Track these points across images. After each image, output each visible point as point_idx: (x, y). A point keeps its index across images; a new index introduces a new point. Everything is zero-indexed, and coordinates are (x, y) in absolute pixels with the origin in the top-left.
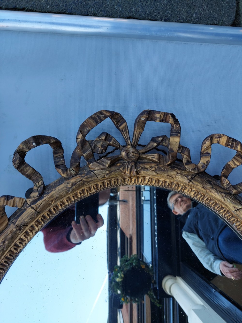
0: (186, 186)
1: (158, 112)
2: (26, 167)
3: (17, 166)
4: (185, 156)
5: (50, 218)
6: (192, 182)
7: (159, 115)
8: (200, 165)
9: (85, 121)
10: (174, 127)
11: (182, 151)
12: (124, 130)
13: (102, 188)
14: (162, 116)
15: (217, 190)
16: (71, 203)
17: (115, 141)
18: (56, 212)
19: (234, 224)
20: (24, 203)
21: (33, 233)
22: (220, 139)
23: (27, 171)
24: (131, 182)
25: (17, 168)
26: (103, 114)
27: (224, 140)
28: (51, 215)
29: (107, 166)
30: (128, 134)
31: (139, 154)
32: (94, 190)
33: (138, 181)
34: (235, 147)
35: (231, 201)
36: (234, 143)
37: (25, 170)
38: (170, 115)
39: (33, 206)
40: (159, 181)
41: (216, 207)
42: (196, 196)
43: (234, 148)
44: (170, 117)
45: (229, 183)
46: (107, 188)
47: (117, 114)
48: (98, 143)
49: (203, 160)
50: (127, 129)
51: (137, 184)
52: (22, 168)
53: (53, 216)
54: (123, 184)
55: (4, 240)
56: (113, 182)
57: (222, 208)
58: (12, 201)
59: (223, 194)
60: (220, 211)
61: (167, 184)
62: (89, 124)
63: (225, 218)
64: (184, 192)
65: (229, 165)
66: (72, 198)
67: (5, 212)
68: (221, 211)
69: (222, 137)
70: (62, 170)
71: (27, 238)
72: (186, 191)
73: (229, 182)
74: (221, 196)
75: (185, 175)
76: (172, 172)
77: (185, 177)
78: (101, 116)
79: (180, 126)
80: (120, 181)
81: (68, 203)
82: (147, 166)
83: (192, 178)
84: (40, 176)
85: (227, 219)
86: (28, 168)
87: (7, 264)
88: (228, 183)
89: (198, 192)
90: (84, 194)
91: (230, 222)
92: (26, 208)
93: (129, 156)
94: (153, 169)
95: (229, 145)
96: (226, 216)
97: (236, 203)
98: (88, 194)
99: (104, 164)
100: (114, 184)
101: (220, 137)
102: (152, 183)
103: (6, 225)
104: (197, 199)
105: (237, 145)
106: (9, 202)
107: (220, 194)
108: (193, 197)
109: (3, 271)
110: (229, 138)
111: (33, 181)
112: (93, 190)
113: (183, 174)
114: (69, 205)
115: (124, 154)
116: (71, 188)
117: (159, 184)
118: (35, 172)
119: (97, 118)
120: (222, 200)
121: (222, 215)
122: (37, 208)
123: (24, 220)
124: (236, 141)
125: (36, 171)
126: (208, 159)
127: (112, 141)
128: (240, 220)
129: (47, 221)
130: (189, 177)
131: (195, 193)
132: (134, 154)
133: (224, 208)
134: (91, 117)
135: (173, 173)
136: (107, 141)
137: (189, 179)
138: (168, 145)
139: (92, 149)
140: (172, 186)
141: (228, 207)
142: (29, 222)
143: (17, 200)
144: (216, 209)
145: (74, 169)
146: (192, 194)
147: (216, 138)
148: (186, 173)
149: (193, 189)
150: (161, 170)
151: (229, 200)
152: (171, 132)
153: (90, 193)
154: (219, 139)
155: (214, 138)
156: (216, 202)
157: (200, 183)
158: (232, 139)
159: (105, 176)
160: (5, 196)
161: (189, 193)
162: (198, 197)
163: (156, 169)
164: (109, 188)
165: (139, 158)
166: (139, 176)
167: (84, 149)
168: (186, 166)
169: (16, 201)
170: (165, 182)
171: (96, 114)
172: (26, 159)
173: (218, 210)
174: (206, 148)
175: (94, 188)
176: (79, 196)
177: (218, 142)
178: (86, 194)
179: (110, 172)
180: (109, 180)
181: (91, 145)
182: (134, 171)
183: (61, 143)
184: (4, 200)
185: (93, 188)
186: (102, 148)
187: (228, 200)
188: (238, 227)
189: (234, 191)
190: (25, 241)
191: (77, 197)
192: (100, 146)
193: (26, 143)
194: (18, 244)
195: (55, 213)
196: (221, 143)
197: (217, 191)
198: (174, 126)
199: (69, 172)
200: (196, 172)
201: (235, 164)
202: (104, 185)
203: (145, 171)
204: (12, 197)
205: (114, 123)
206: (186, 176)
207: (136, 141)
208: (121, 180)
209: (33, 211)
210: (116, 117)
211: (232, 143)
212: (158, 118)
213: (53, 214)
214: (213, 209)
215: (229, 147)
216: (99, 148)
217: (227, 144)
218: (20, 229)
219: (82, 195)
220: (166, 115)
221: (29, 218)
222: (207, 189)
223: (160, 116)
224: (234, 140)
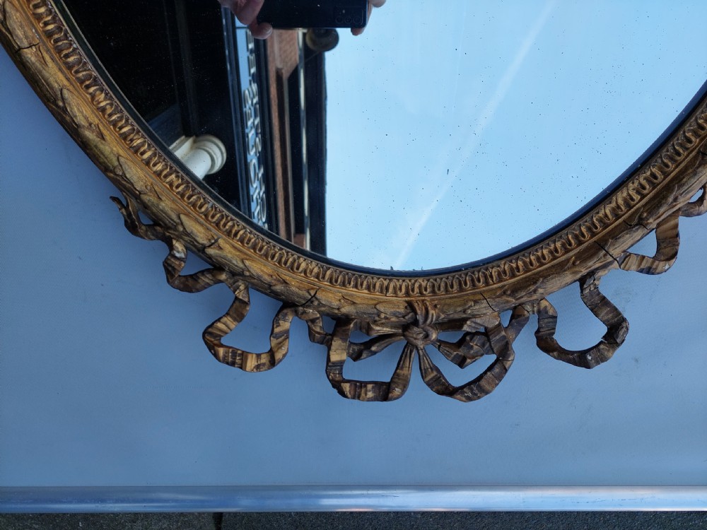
0: (316, 280)
1: (369, 400)
2: (608, 321)
3: (624, 325)
4: (318, 329)
5: (580, 226)
6: (310, 295)
7: (368, 396)
8: (290, 318)
9: (497, 385)
10: (339, 374)
11: (325, 337)
12: (429, 370)
13: (477, 276)
14: (363, 395)
15: (261, 280)
16: (537, 251)
17: (447, 355)
18: (568, 237)
19: (212, 207)
20: (623, 262)
21: (617, 202)
22: (256, 364)
23: (607, 314)
24: (420, 286)
25: (624, 320)
26: (465, 396)
27: (251, 363)
28: (577, 232)
29: (468, 322)
30: (422, 364)
31: (404, 335)
32: (491, 273)
33: (407, 288)
34: (227, 353)
35: (230, 261)
36: (230, 359)
37: (611, 315)
38: (349, 396)
39: (611, 259)
40: (368, 288)
41: (253, 240)
42: (294, 260)
43: (231, 350)
44: (348, 393)
45: (234, 293)
46: (466, 275)
47: (439, 393)
48: (477, 352)
49: (285, 325)
50: (423, 371)
51: (408, 281)
52: (616, 319)
53: (574, 229)
54: (434, 282)
55: (674, 204)
56: (456, 287)
57: (242, 240)
58: (642, 267)
59: (247, 274)
60: (244, 233)
61: (352, 283)
62: (490, 381)
63: (232, 220)
64: (319, 268)
65: (235, 320)
66: (533, 261)
67: (659, 245)
68: (241, 232)
69: (254, 367)
70: (547, 312)
71: (629, 195)
72: (316, 270)
73: (236, 293)
74: (251, 270)
75: (324, 306)
76: (349, 312)
77: (324, 303)
78: (470, 394)
79: (328, 378)
80: (442, 289)
81: (542, 252)
82: (394, 319)
83: (311, 301)
84: (585, 301)
85: (227, 217)
86: (606, 318)
87: (677, 148)
88: (238, 291)
89: (292, 269)
90: (512, 266)
91: (220, 212)
92: (622, 254)
93: (424, 333)
94: (383, 316)
95: (240, 355)
96: (230, 224)
97: (219, 259)
98: (503, 267)
99: (473, 325)
100: (452, 283)
101: (258, 367)
102: (380, 284)
103: (663, 225)
104: (292, 255)
105: (225, 357)
106: (649, 265)
107: (254, 274)
108: (301, 260)
109: (687, 134)
110: (242, 367)
111: (599, 293)
112: (493, 273)
113: (327, 308)
114: (542, 248)
115: (434, 336)
116: (537, 287)
117: (368, 282)
118: (595, 310)
119: (476, 392)
120: (247, 263)
121: (238, 225)
122: (605, 255)
123: (630, 237)
124: (228, 363)
125: (592, 310)
126: (276, 330)
127: (452, 356)
128: (201, 217)
129: (586, 222)
130: (316, 303)
131: (298, 269)
132: (415, 336)
133: (238, 241)
134: (487, 393)
135: (346, 309)
136: (461, 355)
137: (317, 299)
138: (349, 346)
139: (489, 340)
140: (342, 279)
141: (231, 244)
142: (623, 231)
143: (634, 267)
144: (252, 236)
145: (526, 312)
146: (303, 265)
147: (264, 364)
148: (323, 309)
149: (303, 274)
150: (368, 314)
151: (234, 264)
152: (342, 366)
153: (499, 266)
154: (259, 363)
155: (268, 363)
156: (255, 251)
157: (294, 293)
158: (236, 366)
159: (473, 304)
160: (653, 274)
161: (310, 267)
162: (291, 260)
163: (379, 316)
164: (463, 276)
165: (405, 328)
166: (407, 299)
167: (504, 342)
168: (318, 315)
169: (637, 264)
170: (356, 286)
171: (479, 398)
172: (604, 330)
173: (249, 235)
174: (282, 346)
175: (491, 277)
176: (520, 263)
177: (259, 356)
178: (506, 267)
179: (464, 311)
180: (463, 291)
181: (489, 348)
182: (421, 314)
183: (538, 345)
184: (656, 269)
185: (494, 279)
186: (471, 344)
187: (236, 264)
188: (202, 200)
189: (223, 277)
190: (634, 189)
191: (524, 262)
192: (475, 347)
193: (603, 359)
194: (648, 187)
195: (570, 237)
196: (254, 356)
197: (259, 278)
198: (338, 376)
199: (536, 309)
200: (301, 308)
201: (225, 324)
202: (472, 280)
203: (398, 312)
204: (641, 271)
205: (444, 378)
206: (320, 304)
207: (408, 353)
208: (439, 289)
209: (611, 252)
210: (439, 387)
211: (235, 359)
212: (370, 391)
213: (573, 233)
214: (258, 236)
215: (239, 352)
216: (476, 345)
217: (244, 356)
218: (641, 219)
219: (514, 265)
220: (357, 396)
221: (621, 240)
222: (279, 281)
223: (366, 395)
224: (233, 364)
